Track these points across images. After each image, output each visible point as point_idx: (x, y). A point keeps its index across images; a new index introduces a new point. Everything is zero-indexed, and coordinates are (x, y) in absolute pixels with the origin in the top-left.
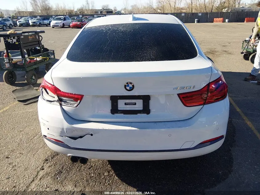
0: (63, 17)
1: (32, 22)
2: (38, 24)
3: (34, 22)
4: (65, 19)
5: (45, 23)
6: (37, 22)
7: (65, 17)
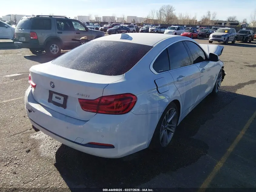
0: (177, 27)
1: (151, 30)
2: (155, 32)
3: (153, 30)
4: (178, 29)
5: (162, 31)
6: (155, 30)
7: (179, 26)
